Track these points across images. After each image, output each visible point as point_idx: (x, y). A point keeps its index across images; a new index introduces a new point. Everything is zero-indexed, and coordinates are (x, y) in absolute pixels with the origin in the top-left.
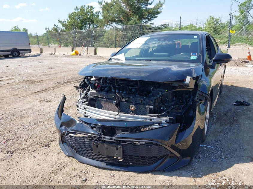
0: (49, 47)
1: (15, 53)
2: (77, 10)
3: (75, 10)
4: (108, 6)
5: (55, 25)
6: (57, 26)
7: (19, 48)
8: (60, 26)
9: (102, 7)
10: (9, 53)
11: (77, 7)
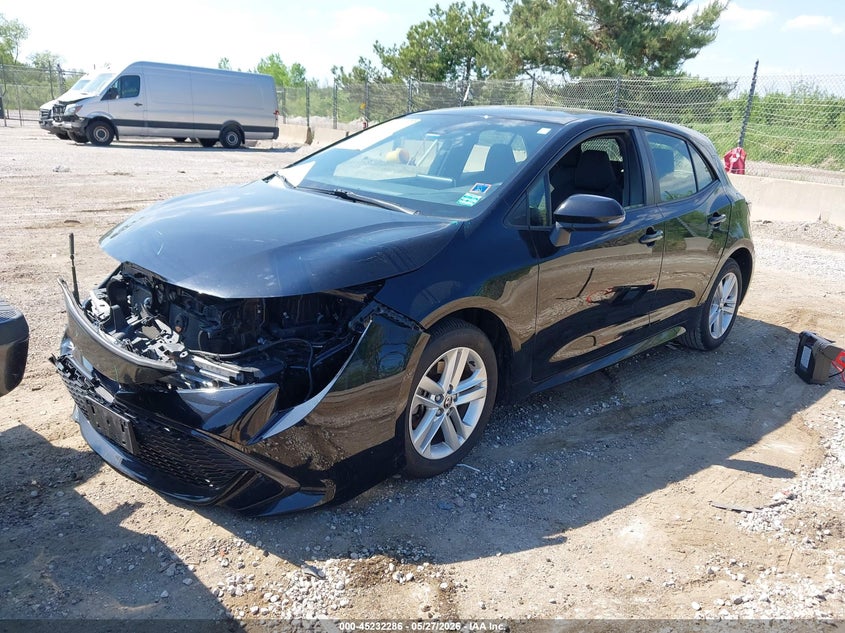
0: (335, 127)
1: (232, 137)
2: (436, 17)
3: (431, 14)
4: (530, 10)
5: (362, 60)
6: (367, 62)
7: (244, 122)
8: (376, 63)
9: (511, 11)
10: (216, 133)
11: (437, 7)
